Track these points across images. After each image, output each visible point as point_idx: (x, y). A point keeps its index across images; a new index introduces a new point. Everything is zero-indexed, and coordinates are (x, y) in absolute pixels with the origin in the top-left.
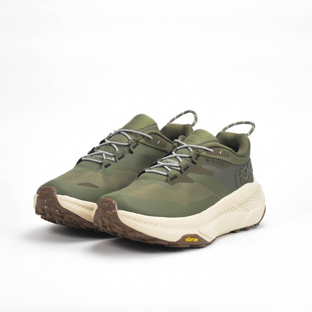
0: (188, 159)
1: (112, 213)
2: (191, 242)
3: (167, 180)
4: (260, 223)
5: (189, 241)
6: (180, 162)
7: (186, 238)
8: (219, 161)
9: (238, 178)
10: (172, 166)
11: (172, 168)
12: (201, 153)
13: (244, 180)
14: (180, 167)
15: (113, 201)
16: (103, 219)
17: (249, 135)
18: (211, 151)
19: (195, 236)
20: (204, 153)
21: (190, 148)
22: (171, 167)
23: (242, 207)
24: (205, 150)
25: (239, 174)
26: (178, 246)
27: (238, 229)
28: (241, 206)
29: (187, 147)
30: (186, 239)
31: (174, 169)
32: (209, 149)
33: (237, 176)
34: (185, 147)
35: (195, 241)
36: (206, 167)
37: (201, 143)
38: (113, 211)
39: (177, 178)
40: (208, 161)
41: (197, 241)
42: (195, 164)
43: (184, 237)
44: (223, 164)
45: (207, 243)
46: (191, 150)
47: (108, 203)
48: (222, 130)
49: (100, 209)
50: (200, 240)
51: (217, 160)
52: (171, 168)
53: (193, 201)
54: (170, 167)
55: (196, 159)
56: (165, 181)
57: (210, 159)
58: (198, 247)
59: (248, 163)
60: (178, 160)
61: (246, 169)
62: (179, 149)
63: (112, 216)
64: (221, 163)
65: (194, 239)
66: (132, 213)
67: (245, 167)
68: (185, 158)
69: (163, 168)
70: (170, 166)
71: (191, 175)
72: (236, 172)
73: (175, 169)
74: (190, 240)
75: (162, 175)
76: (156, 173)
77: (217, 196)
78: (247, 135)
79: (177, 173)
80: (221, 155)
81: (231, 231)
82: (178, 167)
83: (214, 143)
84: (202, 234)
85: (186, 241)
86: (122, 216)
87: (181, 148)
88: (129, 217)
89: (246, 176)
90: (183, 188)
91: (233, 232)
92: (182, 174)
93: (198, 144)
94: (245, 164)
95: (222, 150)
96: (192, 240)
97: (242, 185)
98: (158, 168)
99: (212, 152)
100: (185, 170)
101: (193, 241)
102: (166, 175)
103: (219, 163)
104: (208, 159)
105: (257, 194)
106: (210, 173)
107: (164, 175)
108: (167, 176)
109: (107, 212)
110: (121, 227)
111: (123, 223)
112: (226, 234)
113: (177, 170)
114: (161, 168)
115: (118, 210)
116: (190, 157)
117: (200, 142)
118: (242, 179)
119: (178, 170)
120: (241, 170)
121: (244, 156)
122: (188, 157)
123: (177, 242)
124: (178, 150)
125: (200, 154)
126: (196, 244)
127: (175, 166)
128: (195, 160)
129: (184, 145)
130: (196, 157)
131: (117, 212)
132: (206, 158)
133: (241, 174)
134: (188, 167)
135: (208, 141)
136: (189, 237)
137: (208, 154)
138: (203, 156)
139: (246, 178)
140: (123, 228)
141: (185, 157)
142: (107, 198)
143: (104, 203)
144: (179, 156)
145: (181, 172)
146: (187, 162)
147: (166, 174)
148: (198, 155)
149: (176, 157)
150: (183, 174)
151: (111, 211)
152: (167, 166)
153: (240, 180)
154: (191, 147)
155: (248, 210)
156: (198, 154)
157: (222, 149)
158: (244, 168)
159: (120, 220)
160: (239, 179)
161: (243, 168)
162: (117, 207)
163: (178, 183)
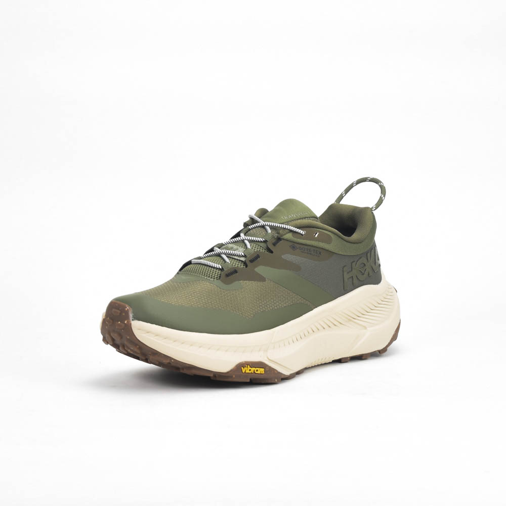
0: (262, 244)
1: (123, 325)
2: (251, 373)
3: (220, 277)
4: (388, 348)
5: (248, 371)
6: (247, 248)
7: (244, 368)
8: (312, 248)
9: (346, 276)
10: (234, 255)
11: (233, 258)
12: (284, 235)
13: (359, 280)
14: (245, 256)
15: (127, 306)
16: (112, 334)
17: (374, 210)
18: (300, 233)
19: (260, 365)
20: (289, 236)
21: (268, 228)
22: (231, 256)
23: (355, 322)
24: (291, 231)
25: (350, 269)
26: (230, 380)
27: (347, 358)
28: (353, 321)
29: (263, 227)
30: (242, 368)
31: (235, 259)
32: (297, 230)
33: (345, 274)
34: (260, 227)
35: (258, 372)
36: (289, 257)
37: (288, 220)
38: (126, 322)
39: (237, 273)
40: (294, 248)
41: (263, 372)
42: (272, 252)
43: (241, 366)
44: (320, 253)
45: (283, 377)
46: (269, 231)
47: (119, 309)
48: (336, 201)
49: (108, 318)
50: (267, 371)
51: (309, 248)
52: (231, 258)
53: (262, 310)
54: (229, 256)
55: (274, 244)
56: (217, 277)
57: (298, 246)
58: (267, 382)
59: (369, 254)
60: (246, 245)
61: (364, 263)
62: (252, 229)
63: (123, 329)
64: (317, 253)
65: (257, 369)
66: (154, 325)
67: (361, 259)
68: (257, 243)
69: (219, 258)
70: (229, 254)
71: (260, 270)
72: (344, 267)
73: (238, 260)
74: (250, 370)
75: (214, 268)
76: (205, 265)
77: (307, 304)
78: (371, 209)
79: (239, 265)
80: (318, 240)
81: (333, 359)
82: (242, 256)
83: (310, 221)
84: (273, 361)
85: (244, 371)
86: (139, 329)
87: (255, 228)
88: (148, 332)
89: (363, 274)
90: (246, 289)
91: (339, 361)
92: (246, 267)
93: (282, 222)
94: (362, 254)
95: (319, 232)
96: (254, 371)
97: (355, 287)
98: (211, 258)
99: (302, 235)
100: (252, 261)
101: (256, 372)
102: (219, 269)
103: (312, 253)
104: (294, 246)
105: (384, 303)
106: (295, 268)
107: (217, 268)
108: (222, 270)
109: (117, 323)
110: (138, 347)
111: (140, 341)
112: (326, 364)
113: (240, 260)
114: (215, 258)
115: (133, 320)
116: (265, 242)
117: (285, 218)
118: (355, 279)
119: (242, 261)
120: (354, 264)
121: (360, 243)
122: (261, 242)
123: (228, 372)
124: (250, 230)
125: (282, 238)
126: (262, 377)
127: (238, 256)
128: (271, 247)
129: (259, 222)
130: (274, 241)
131: (131, 324)
132: (291, 244)
133: (353, 270)
134: (258, 257)
135: (300, 218)
136: (249, 366)
137: (296, 238)
138: (287, 240)
139: (361, 278)
140: (140, 348)
141: (257, 241)
142: (119, 302)
143: (114, 310)
144: (248, 240)
145: (245, 263)
146: (258, 250)
147: (220, 267)
148: (279, 239)
149: (243, 241)
150: (249, 267)
151: (122, 322)
152: (225, 254)
153: (351, 280)
154: (269, 226)
155: (365, 328)
156: (277, 237)
157: (319, 230)
158: (361, 261)
159: (135, 336)
160: (349, 278)
161: (357, 261)
162: (131, 315)
163: (237, 282)
